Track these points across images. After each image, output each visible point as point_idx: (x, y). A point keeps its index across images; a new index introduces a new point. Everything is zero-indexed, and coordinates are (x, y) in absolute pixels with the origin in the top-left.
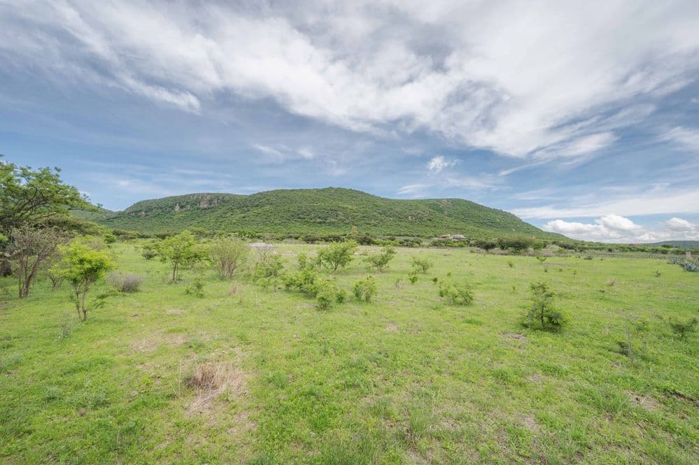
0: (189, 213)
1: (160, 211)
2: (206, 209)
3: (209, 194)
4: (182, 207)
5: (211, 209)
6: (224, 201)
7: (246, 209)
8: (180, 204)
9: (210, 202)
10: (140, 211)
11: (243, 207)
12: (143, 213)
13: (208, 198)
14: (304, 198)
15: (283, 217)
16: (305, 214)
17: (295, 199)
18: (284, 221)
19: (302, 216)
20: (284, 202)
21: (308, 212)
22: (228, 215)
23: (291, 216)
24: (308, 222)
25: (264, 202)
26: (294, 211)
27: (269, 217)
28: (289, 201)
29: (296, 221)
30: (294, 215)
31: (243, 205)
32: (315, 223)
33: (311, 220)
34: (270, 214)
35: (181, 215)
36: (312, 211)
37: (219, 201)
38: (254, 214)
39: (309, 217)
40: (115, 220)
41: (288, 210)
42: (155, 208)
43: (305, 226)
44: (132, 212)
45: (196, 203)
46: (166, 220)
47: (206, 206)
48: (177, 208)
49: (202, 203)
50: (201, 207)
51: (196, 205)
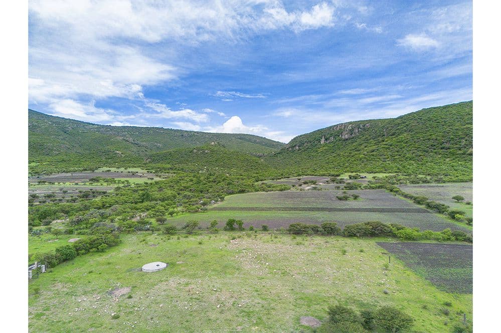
0: (331, 145)
1: (309, 144)
2: (347, 140)
3: (350, 123)
4: (326, 140)
5: (352, 139)
6: (364, 129)
7: (381, 139)
8: (325, 136)
9: (351, 131)
10: (295, 146)
11: (379, 136)
12: (297, 148)
13: (350, 127)
14: (458, 117)
15: (419, 148)
16: (452, 142)
17: (443, 120)
18: (420, 153)
19: (447, 145)
20: (427, 126)
21: (456, 139)
22: (362, 147)
23: (432, 145)
24: (453, 154)
25: (402, 128)
26: (436, 139)
27: (401, 148)
28: (435, 124)
29: (436, 153)
30: (436, 144)
31: (379, 134)
32: (465, 154)
33: (460, 150)
34: (404, 145)
35: (324, 148)
36: (464, 136)
37: (360, 129)
38: (385, 146)
39: (458, 146)
40: (279, 155)
41: (429, 137)
42: (306, 142)
43: (448, 160)
44: (290, 148)
45: (338, 134)
46: (312, 154)
47: (346, 136)
48: (323, 141)
49: (344, 133)
50: (343, 137)
51: (339, 136)
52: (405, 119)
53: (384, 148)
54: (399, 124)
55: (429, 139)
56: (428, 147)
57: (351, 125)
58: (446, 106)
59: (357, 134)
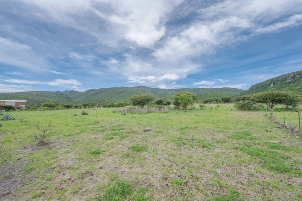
0: (278, 86)
1: (262, 88)
3: (293, 73)
4: (275, 84)
5: (294, 82)
8: (273, 82)
9: (294, 77)
10: (253, 89)
13: (292, 75)
35: (273, 89)
37: (300, 76)
42: (260, 87)
45: (284, 80)
47: (290, 81)
48: (272, 85)
49: (288, 79)
50: (287, 81)
51: (284, 81)
59: (299, 78)
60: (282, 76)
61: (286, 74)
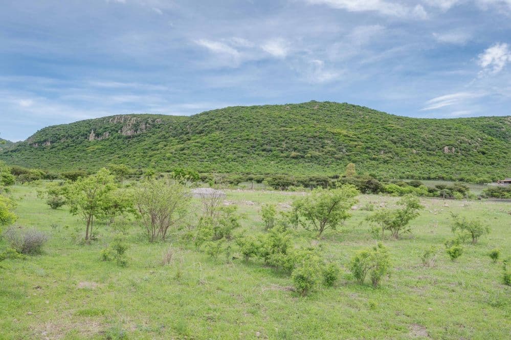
0: (108, 143)
1: (70, 140)
2: (129, 137)
3: (134, 116)
4: (98, 135)
5: (139, 138)
6: (154, 126)
7: (185, 137)
8: (95, 130)
9: (136, 127)
10: (45, 141)
11: (182, 133)
12: (49, 144)
13: (133, 121)
14: (271, 119)
15: (239, 148)
16: (272, 144)
17: (257, 121)
18: (241, 154)
19: (268, 147)
20: (241, 126)
21: (277, 141)
22: (160, 146)
23: (252, 146)
24: (277, 157)
25: (212, 125)
26: (256, 140)
27: (218, 148)
28: (248, 124)
29: (258, 155)
30: (256, 145)
31: (181, 131)
32: (288, 157)
33: (282, 152)
34: (221, 144)
35: (96, 147)
36: (284, 139)
37: (148, 125)
38: (197, 144)
39: (279, 148)
40: (14, 154)
41: (247, 137)
42: (64, 136)
43: (272, 162)
44: (35, 143)
45: (117, 129)
46: (78, 154)
47: (129, 133)
48: (92, 137)
49: (125, 129)
50: (124, 134)
51: (117, 132)
52: (213, 116)
53: (197, 146)
54: (206, 120)
55: (247, 139)
56: (248, 148)
57: (135, 118)
58: (254, 106)
59: (144, 131)
60: (114, 117)
61: (121, 116)
